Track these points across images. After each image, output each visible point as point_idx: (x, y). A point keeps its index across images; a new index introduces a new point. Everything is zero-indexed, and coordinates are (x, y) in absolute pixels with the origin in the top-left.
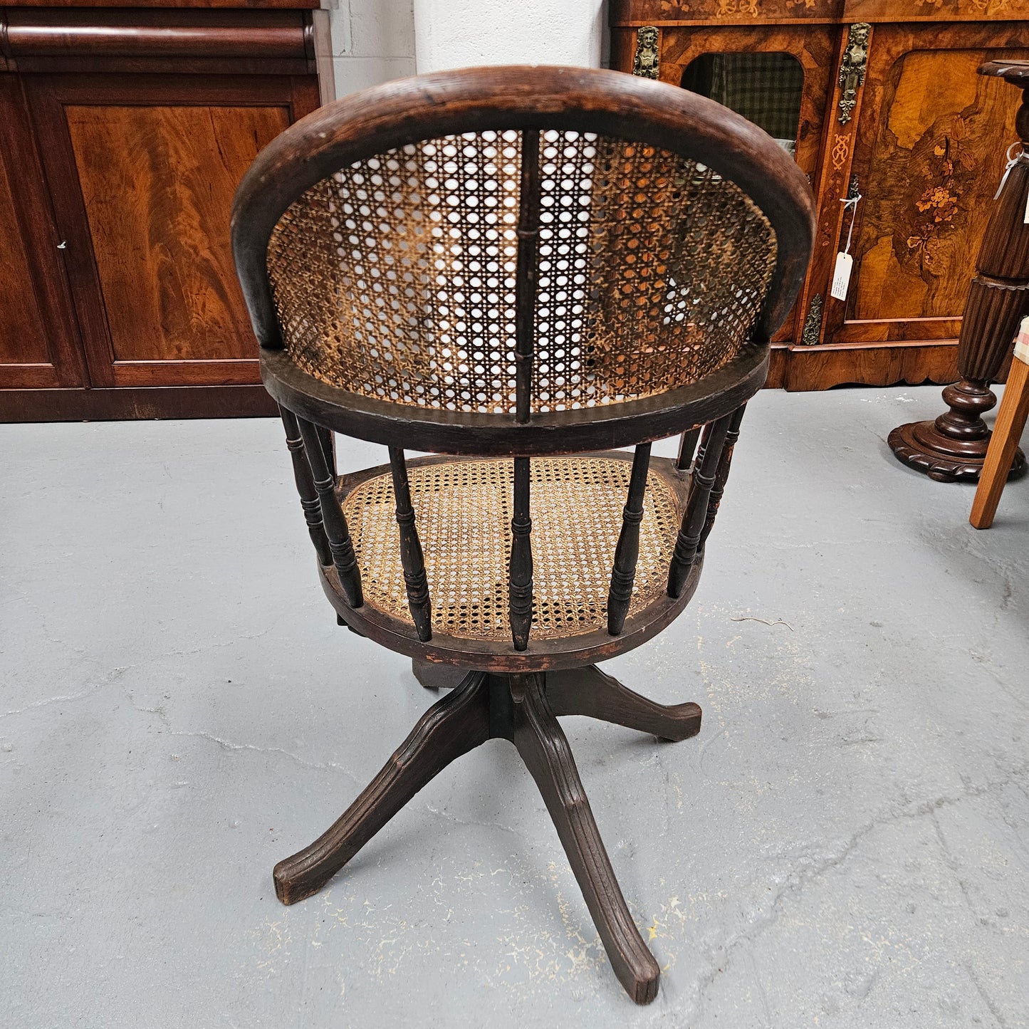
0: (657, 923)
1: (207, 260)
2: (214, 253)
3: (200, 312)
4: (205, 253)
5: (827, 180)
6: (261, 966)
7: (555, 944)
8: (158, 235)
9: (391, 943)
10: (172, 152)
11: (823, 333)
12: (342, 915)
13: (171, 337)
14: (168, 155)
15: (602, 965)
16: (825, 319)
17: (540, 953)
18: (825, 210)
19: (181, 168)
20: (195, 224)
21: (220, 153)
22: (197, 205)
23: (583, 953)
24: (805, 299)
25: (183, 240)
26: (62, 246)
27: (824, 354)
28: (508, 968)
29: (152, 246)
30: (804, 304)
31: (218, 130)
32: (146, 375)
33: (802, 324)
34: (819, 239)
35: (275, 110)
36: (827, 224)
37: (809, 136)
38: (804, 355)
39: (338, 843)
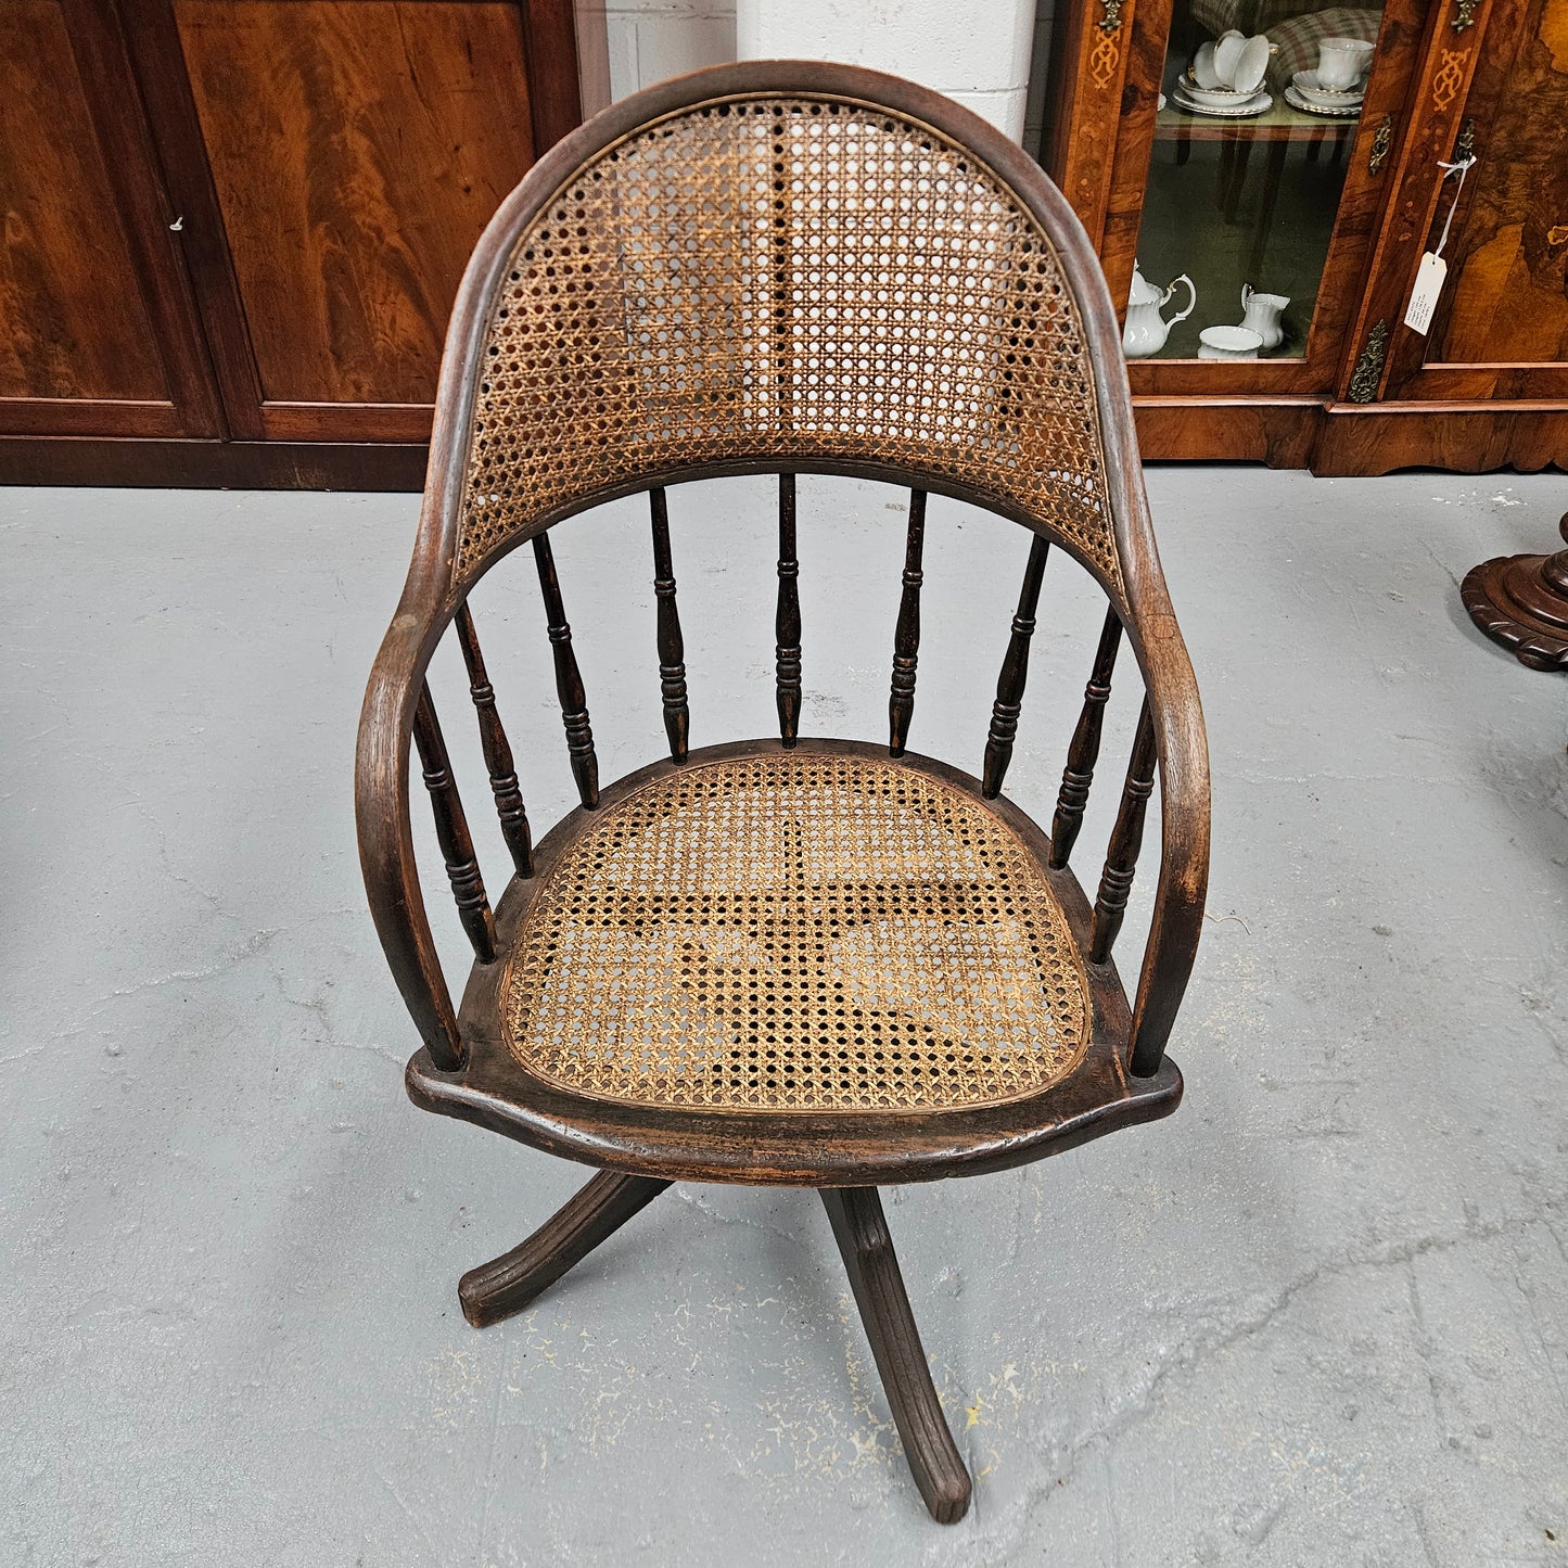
0: (981, 1401)
1: (395, 250)
2: (406, 239)
3: (388, 331)
4: (394, 240)
5: (1420, 127)
6: (438, 1415)
7: (835, 1422)
8: (322, 209)
9: (612, 1398)
10: (338, 75)
11: (1384, 383)
12: (550, 1349)
13: (345, 368)
14: (333, 83)
15: (897, 1459)
16: (1390, 361)
17: (814, 1432)
18: (1410, 180)
19: (353, 103)
20: (377, 191)
21: (414, 78)
22: (378, 163)
23: (873, 1438)
24: (1360, 327)
25: (359, 218)
26: (177, 227)
27: (1381, 420)
28: (768, 1451)
29: (313, 224)
30: (1357, 337)
31: (410, 41)
32: (308, 425)
33: (1350, 368)
34: (1395, 230)
35: (500, 8)
36: (1410, 204)
37: (1398, 48)
38: (1348, 420)
39: (546, 1257)
